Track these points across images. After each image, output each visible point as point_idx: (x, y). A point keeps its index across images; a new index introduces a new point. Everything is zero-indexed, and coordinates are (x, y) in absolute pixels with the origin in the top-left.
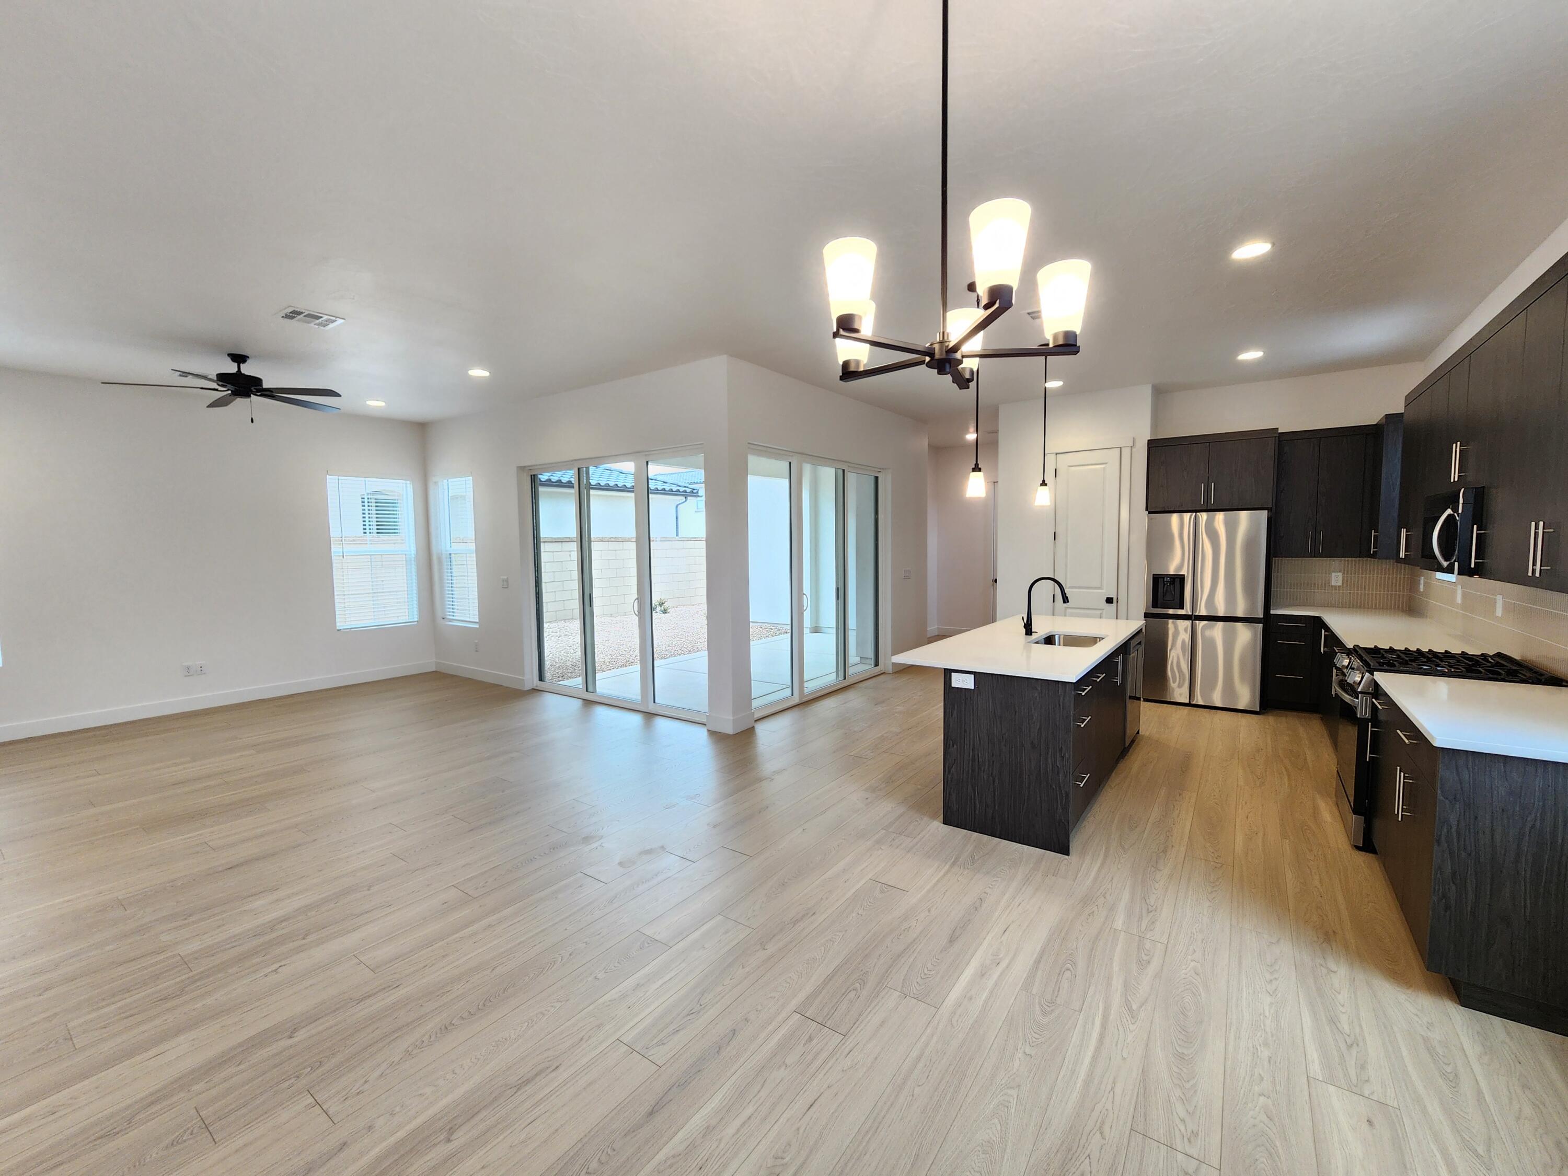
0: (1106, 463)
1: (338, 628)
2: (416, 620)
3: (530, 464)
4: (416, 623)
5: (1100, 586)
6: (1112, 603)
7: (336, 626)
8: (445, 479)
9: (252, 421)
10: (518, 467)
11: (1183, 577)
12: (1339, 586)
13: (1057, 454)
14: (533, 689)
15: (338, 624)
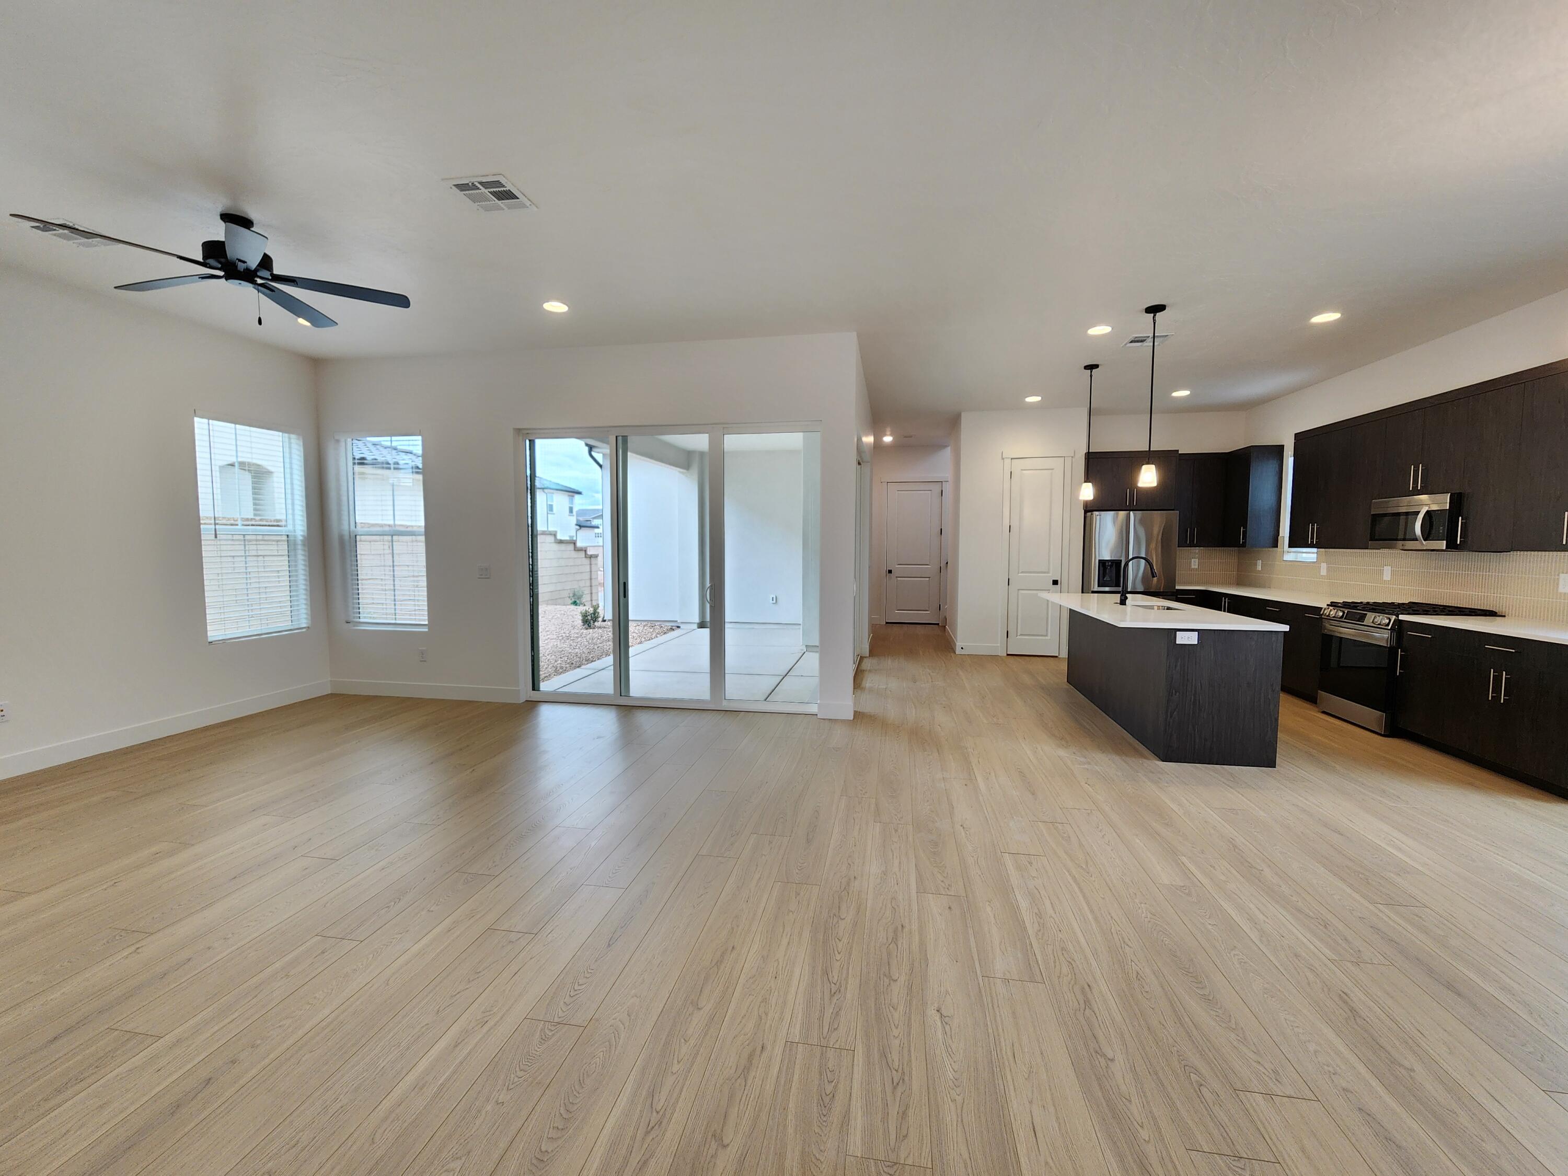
0: (1053, 469)
1: (210, 639)
2: (304, 625)
3: (528, 427)
4: (304, 630)
5: (1047, 571)
6: (1057, 584)
7: (207, 636)
8: (349, 438)
9: (260, 322)
10: (514, 429)
11: (1119, 561)
12: (1196, 569)
13: (1012, 459)
14: (526, 701)
15: (209, 634)
